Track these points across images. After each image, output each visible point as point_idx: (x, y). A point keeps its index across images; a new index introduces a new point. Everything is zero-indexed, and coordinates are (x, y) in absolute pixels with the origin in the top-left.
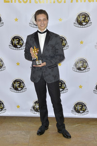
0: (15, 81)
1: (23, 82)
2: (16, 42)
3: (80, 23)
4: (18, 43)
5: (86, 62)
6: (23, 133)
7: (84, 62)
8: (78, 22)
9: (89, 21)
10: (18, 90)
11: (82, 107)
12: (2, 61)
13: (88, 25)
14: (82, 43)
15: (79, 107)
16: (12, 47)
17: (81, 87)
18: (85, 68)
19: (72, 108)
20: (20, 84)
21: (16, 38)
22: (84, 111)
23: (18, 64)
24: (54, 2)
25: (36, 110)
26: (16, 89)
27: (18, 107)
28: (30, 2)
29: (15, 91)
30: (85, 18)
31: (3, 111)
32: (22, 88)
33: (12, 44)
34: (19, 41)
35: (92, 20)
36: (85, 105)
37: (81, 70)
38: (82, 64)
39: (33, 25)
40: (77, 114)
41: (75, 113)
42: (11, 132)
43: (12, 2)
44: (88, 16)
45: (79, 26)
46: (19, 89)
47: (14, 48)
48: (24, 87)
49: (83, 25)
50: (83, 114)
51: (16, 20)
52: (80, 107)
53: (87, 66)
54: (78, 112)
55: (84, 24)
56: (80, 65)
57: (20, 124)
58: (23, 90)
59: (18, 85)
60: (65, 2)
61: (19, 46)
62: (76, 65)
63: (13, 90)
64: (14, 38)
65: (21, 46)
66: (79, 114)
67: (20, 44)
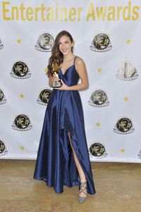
0: (19, 117)
1: (28, 119)
2: (19, 69)
3: (98, 47)
4: (22, 71)
5: (105, 94)
6: (27, 180)
8: (95, 45)
9: (108, 44)
10: (22, 128)
11: (99, 149)
12: (2, 92)
13: (107, 49)
14: (100, 70)
16: (15, 76)
17: (98, 125)
18: (104, 102)
20: (24, 120)
21: (19, 65)
22: (102, 154)
23: (22, 96)
24: (66, 20)
26: (20, 126)
27: (22, 148)
28: (36, 20)
29: (19, 129)
30: (104, 40)
31: (3, 153)
32: (27, 126)
34: (23, 68)
36: (103, 147)
37: (99, 104)
38: (99, 97)
39: (40, 49)
40: (93, 156)
41: (91, 156)
42: (12, 179)
43: (13, 19)
44: (108, 38)
45: (97, 50)
46: (24, 127)
47: (17, 77)
48: (29, 124)
49: (101, 49)
50: (101, 157)
51: (19, 41)
52: (97, 149)
53: (106, 100)
55: (103, 47)
56: (97, 98)
57: (24, 169)
58: (28, 128)
59: (22, 122)
60: (79, 20)
61: (22, 74)
62: (92, 98)
63: (16, 128)
64: (17, 64)
65: (25, 73)
66: (96, 157)
67: (24, 71)
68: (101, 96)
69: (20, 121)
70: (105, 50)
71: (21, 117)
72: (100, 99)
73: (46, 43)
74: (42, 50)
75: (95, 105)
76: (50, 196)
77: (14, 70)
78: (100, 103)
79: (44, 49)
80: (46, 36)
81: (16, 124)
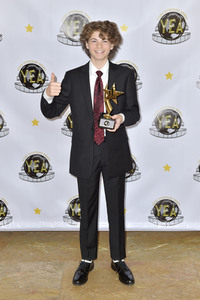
0: (31, 159)
1: (46, 161)
2: (29, 76)
4: (35, 79)
5: (179, 117)
6: (49, 267)
8: (161, 32)
9: (184, 30)
11: (170, 209)
13: (182, 38)
14: (169, 76)
15: (163, 210)
16: (23, 88)
17: (167, 168)
18: (176, 129)
19: (149, 212)
20: (40, 164)
22: (174, 217)
23: (35, 123)
25: (76, 218)
26: (32, 175)
27: (37, 211)
29: (31, 179)
30: (176, 24)
31: (5, 221)
32: (45, 173)
33: (22, 82)
34: (36, 74)
35: (191, 27)
36: (176, 206)
37: (168, 133)
38: (169, 121)
39: (65, 41)
40: (160, 223)
41: (156, 221)
42: (23, 266)
45: (164, 41)
47: (26, 89)
48: (48, 169)
49: (171, 39)
50: (172, 223)
51: (30, 29)
52: (166, 209)
53: (180, 126)
54: (162, 219)
55: (174, 36)
56: (166, 122)
57: (41, 246)
58: (47, 177)
59: (36, 167)
62: (157, 123)
63: (27, 177)
64: (26, 68)
65: (41, 84)
66: (164, 223)
67: (39, 80)
68: (172, 120)
69: (34, 166)
70: (178, 40)
71: (35, 159)
72: (171, 125)
73: (78, 31)
74: (70, 42)
75: (161, 135)
76: (92, 294)
77: (21, 78)
78: (170, 131)
79: (73, 41)
80: (76, 19)
81: (27, 171)
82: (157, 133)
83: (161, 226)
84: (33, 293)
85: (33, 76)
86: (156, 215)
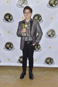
0: (7, 43)
1: (12, 44)
2: (7, 17)
4: (9, 18)
5: (54, 31)
6: (12, 77)
7: (53, 32)
9: (57, 3)
10: (9, 49)
11: (51, 60)
13: (57, 6)
14: (52, 18)
15: (48, 61)
16: (5, 21)
17: (50, 48)
18: (53, 35)
19: (44, 61)
20: (10, 45)
22: (52, 63)
23: (9, 32)
27: (9, 60)
29: (7, 50)
30: (55, 1)
33: (5, 19)
36: (52, 60)
38: (51, 33)
40: (47, 65)
41: (46, 64)
42: (4, 76)
45: (51, 7)
46: (10, 48)
47: (6, 22)
48: (13, 47)
50: (51, 65)
51: (8, 2)
52: (49, 61)
53: (54, 34)
56: (50, 33)
57: (10, 71)
59: (9, 46)
61: (9, 20)
62: (47, 33)
64: (6, 15)
65: (11, 20)
66: (48, 65)
67: (10, 19)
68: (52, 32)
69: (8, 46)
70: (55, 7)
72: (52, 34)
73: (23, 3)
74: (21, 7)
75: (49, 37)
78: (52, 36)
81: (6, 47)
82: (47, 37)
83: (47, 66)
84: (7, 85)
85: (9, 17)
86: (46, 62)
